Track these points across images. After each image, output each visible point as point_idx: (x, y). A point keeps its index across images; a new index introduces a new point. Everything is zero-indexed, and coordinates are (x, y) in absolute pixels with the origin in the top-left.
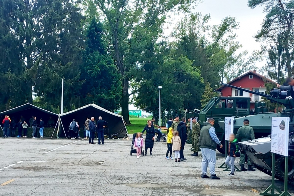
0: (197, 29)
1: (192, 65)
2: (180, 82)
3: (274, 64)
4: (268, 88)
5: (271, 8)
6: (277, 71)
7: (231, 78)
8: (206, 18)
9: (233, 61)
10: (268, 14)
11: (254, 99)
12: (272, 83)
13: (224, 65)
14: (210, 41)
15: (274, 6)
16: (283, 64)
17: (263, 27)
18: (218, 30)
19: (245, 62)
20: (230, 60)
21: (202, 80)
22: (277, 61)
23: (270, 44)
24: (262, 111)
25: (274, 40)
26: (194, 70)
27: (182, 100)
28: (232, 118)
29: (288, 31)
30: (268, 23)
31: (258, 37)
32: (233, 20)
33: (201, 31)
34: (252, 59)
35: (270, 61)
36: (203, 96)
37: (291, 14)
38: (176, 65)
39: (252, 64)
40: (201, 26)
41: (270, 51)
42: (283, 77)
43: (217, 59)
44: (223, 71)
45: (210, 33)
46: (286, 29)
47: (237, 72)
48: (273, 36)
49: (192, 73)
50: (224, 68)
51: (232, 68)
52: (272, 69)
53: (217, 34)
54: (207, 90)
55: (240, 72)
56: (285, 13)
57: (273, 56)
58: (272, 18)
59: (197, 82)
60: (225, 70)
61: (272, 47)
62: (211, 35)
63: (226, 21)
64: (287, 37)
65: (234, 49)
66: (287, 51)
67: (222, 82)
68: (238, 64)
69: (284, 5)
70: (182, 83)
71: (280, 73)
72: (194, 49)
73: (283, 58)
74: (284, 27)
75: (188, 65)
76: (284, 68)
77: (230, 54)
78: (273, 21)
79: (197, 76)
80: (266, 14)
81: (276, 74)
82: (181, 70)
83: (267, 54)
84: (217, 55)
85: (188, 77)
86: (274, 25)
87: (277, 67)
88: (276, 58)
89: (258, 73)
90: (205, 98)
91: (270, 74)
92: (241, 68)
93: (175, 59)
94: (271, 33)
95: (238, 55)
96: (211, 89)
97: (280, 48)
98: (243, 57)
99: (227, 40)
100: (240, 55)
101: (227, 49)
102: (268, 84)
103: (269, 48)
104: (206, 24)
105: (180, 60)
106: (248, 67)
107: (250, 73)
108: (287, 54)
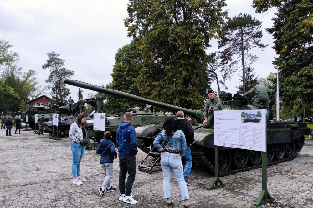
0: (15, 73)
1: (14, 91)
2: (7, 98)
3: (54, 93)
4: (52, 103)
5: (52, 70)
6: (56, 96)
7: (34, 97)
8: (20, 69)
9: (35, 90)
10: (52, 73)
11: (45, 107)
12: (53, 101)
13: (30, 91)
14: (22, 79)
15: (54, 69)
16: (58, 93)
17: (49, 77)
18: (26, 75)
19: (40, 90)
20: (33, 89)
21: (19, 98)
22: (55, 92)
23: (52, 85)
24: (50, 112)
25: (54, 83)
26: (15, 93)
27: (8, 107)
28: (38, 115)
29: (60, 80)
30: (51, 76)
31: (47, 81)
32: (34, 71)
33: (17, 74)
34: (44, 89)
35: (52, 92)
36: (20, 106)
37: (61, 74)
38: (5, 90)
39: (44, 91)
40: (17, 72)
41: (52, 88)
42: (58, 99)
43: (26, 88)
44: (29, 94)
45: (22, 75)
46: (59, 80)
47: (37, 95)
48: (54, 82)
49: (14, 94)
50: (30, 92)
51: (34, 93)
52: (54, 95)
53: (26, 77)
54: (23, 103)
55: (38, 95)
56: (59, 73)
57: (54, 90)
58: (53, 74)
59: (17, 99)
60: (31, 93)
61: (54, 86)
62: (23, 77)
63: (31, 71)
64: (60, 83)
65: (35, 84)
66: (60, 88)
67: (29, 99)
68: (37, 91)
69: (58, 70)
70: (8, 99)
71: (57, 97)
72: (14, 83)
73: (58, 91)
74: (59, 79)
75: (11, 91)
76: (59, 95)
77: (33, 86)
78: (53, 75)
79: (16, 96)
80: (50, 72)
81: (55, 97)
82: (8, 93)
83: (51, 89)
84: (26, 86)
85: (12, 96)
86: (54, 77)
87: (56, 94)
88: (55, 91)
89: (47, 96)
90: (21, 106)
91: (52, 97)
92: (39, 93)
93: (4, 87)
94: (52, 81)
95: (37, 87)
96: (25, 103)
97: (57, 87)
98: (39, 88)
99: (31, 80)
100: (38, 87)
101: (32, 84)
102: (52, 101)
103: (52, 86)
104: (19, 72)
105: (7, 88)
106: (42, 92)
107: (44, 96)
108: (60, 90)
